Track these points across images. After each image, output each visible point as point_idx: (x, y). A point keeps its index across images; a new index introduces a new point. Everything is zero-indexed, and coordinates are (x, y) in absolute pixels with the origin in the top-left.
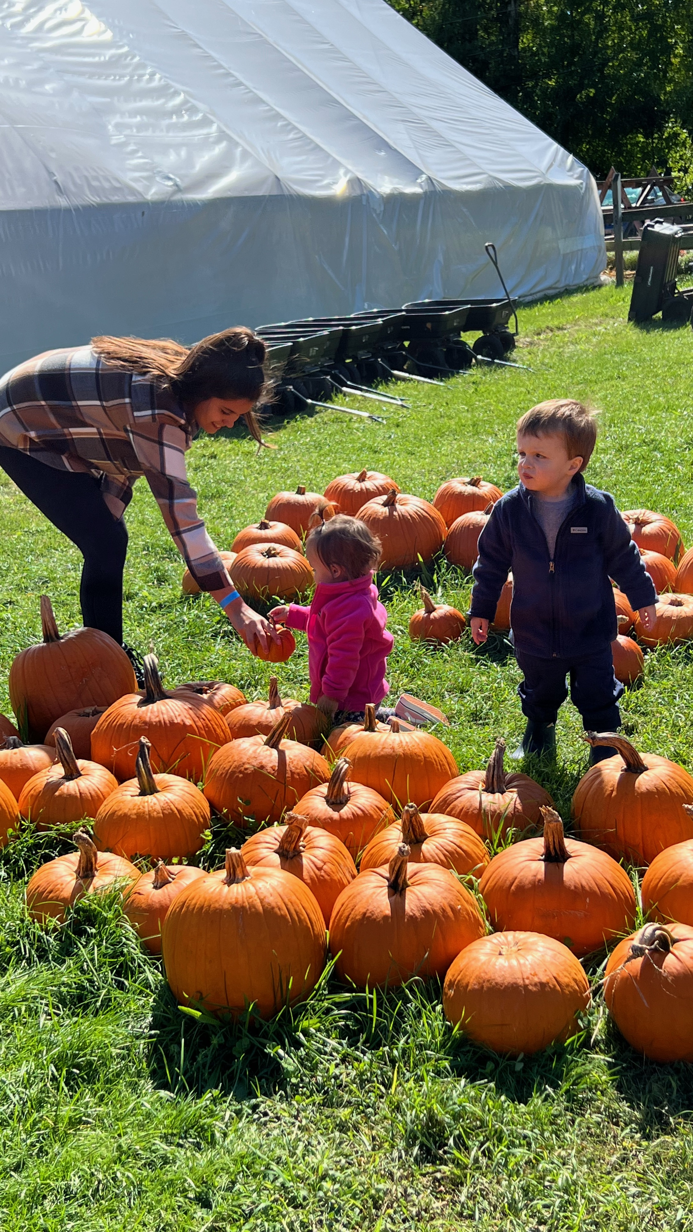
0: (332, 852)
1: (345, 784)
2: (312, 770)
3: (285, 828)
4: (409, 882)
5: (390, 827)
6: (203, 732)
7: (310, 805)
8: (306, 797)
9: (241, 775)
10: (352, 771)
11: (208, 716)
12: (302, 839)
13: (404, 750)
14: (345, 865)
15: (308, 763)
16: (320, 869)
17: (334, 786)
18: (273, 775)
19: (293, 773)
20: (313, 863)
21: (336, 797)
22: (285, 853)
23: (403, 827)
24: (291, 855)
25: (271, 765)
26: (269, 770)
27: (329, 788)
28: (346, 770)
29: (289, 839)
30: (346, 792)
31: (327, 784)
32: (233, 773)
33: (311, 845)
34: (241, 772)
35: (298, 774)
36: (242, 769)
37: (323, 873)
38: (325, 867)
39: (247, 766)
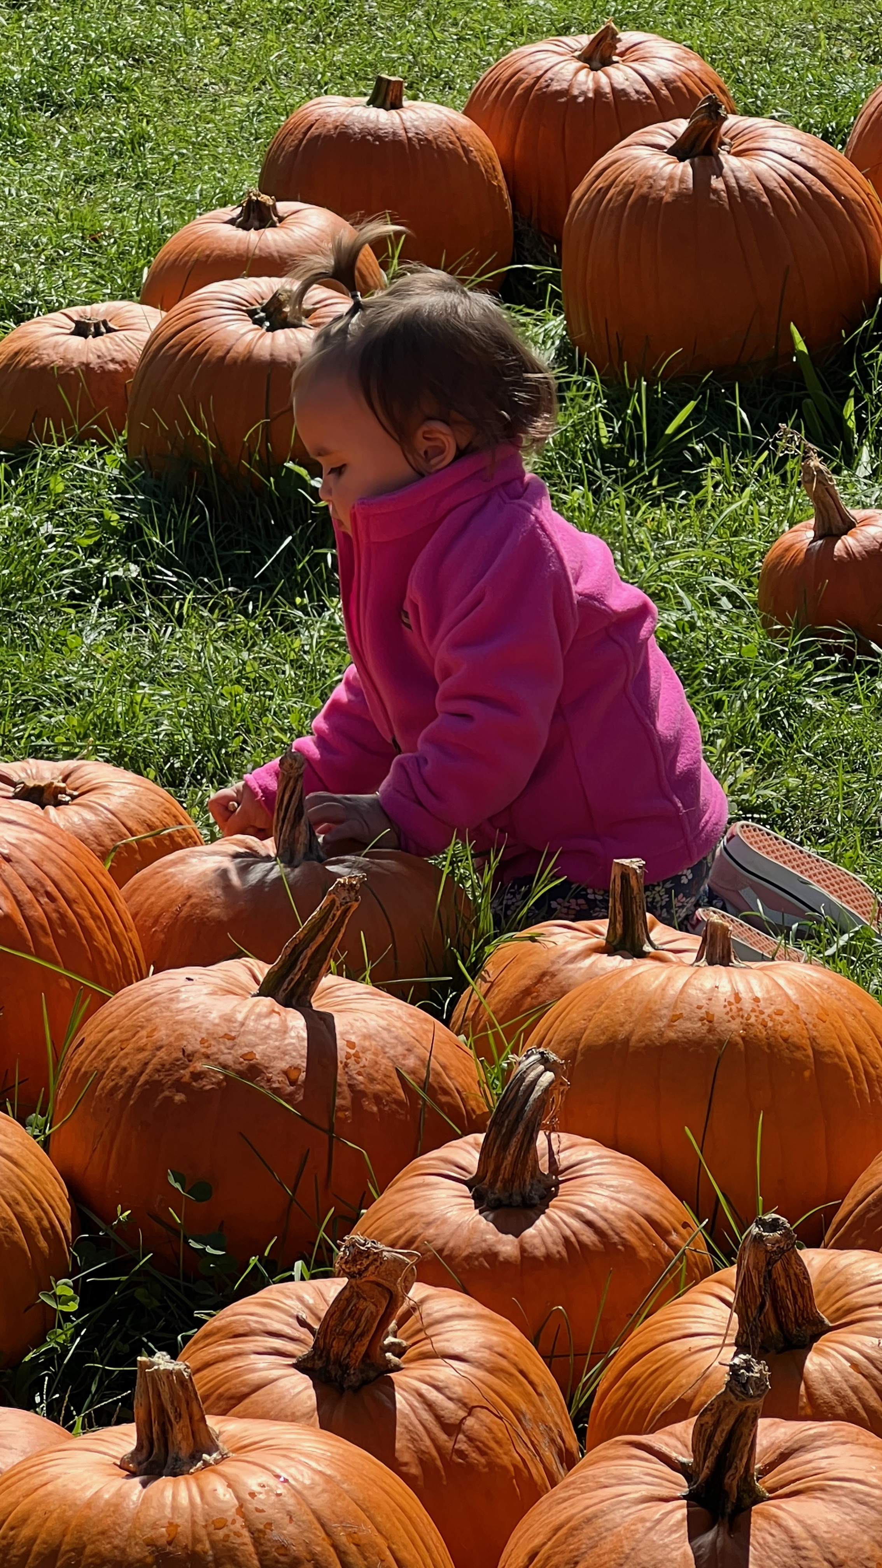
0: (493, 1371)
1: (541, 1140)
2: (425, 1085)
3: (333, 1287)
4: (760, 1486)
5: (693, 1294)
6: (50, 941)
7: (419, 1207)
8: (405, 1179)
9: (179, 1097)
10: (567, 1095)
11: (66, 886)
12: (393, 1325)
13: (747, 1026)
14: (539, 1419)
15: (411, 1062)
16: (452, 1429)
17: (505, 1147)
18: (289, 1098)
19: (358, 1094)
20: (430, 1405)
21: (508, 1183)
22: (334, 1371)
23: (742, 1296)
24: (354, 1378)
25: (284, 1065)
26: (278, 1081)
27: (485, 1151)
28: (546, 1091)
29: (350, 1325)
30: (544, 1165)
31: (481, 1137)
32: (154, 1086)
33: (426, 1347)
34: (179, 1085)
35: (377, 1098)
36: (186, 1074)
37: (463, 1445)
38: (470, 1422)
39: (201, 1066)
